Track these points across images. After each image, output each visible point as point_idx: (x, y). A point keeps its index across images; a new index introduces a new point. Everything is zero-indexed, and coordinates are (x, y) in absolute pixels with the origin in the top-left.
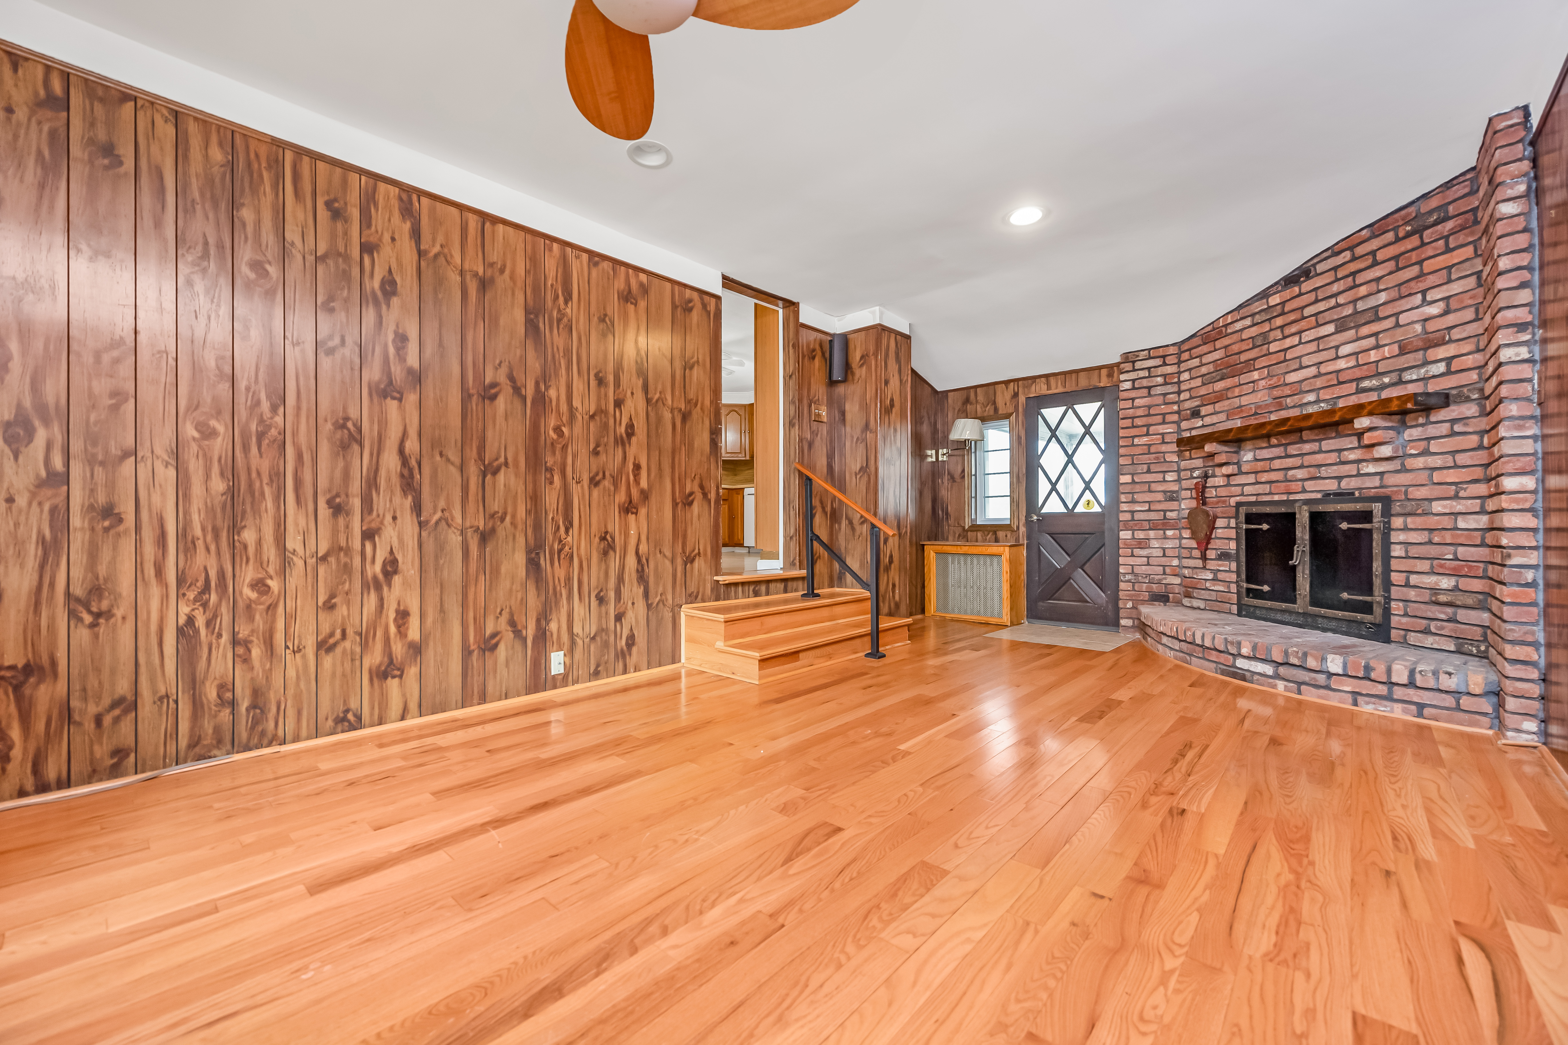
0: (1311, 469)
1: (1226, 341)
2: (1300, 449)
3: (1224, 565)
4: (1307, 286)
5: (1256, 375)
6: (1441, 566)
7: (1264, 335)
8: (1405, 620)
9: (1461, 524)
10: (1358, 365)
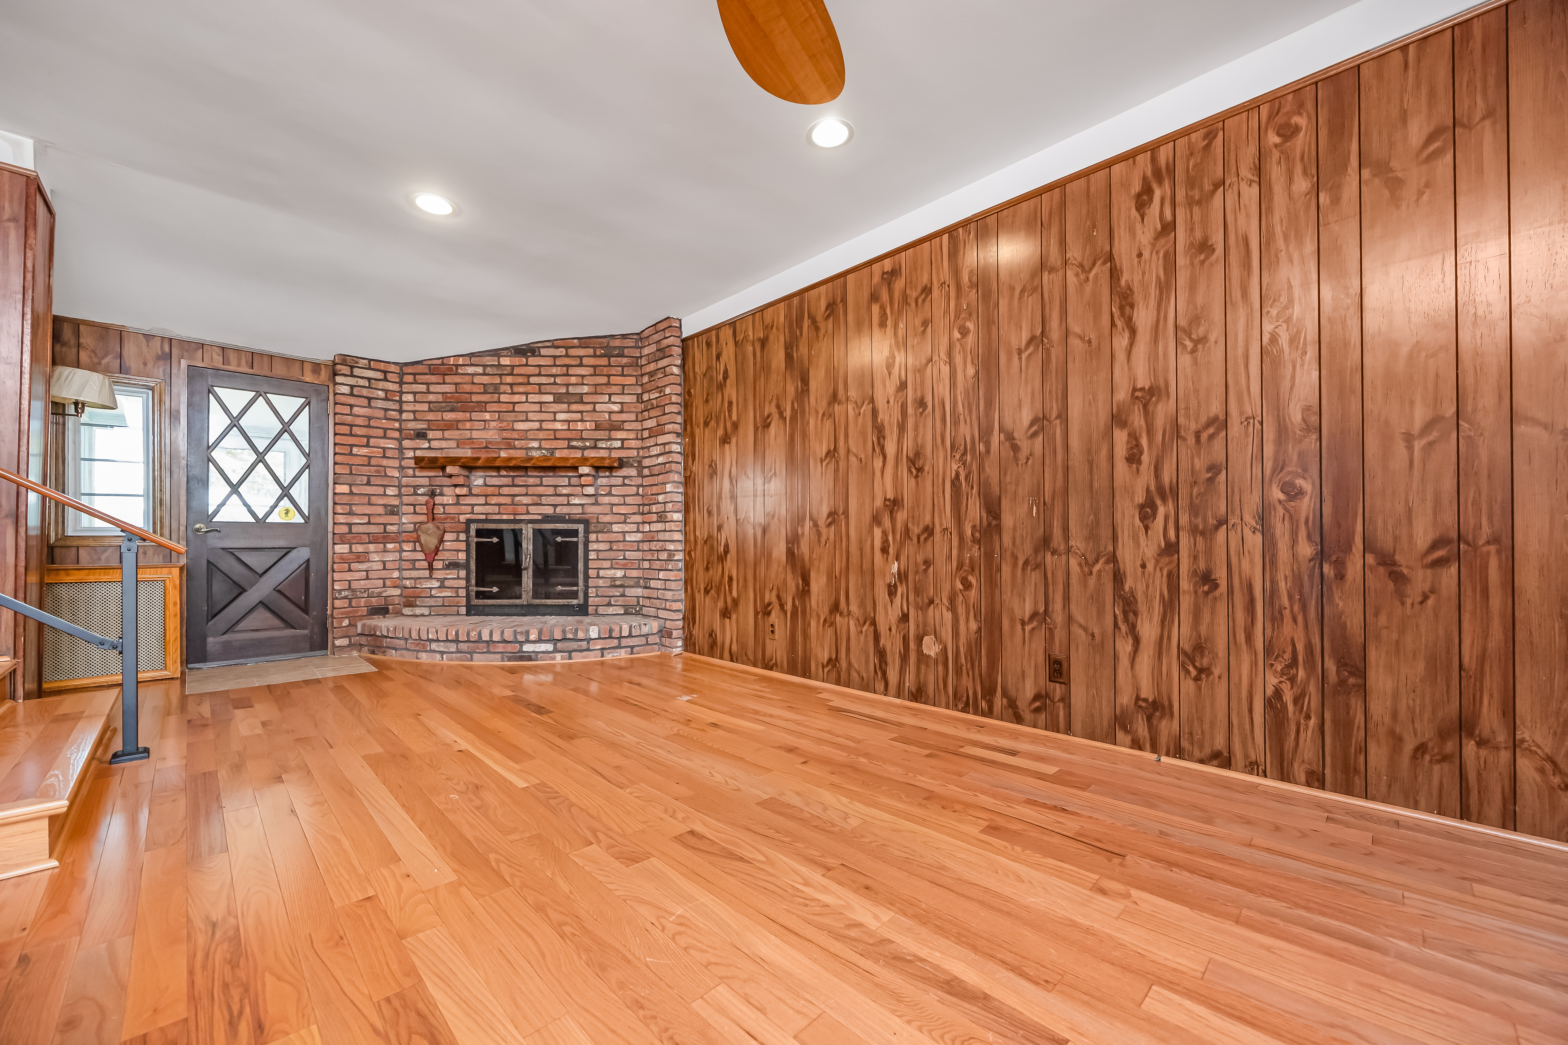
0: (535, 498)
1: (457, 379)
2: (525, 481)
3: (452, 574)
4: (532, 361)
5: (487, 416)
6: (617, 564)
7: (496, 387)
8: (596, 599)
9: (628, 539)
10: (569, 429)
